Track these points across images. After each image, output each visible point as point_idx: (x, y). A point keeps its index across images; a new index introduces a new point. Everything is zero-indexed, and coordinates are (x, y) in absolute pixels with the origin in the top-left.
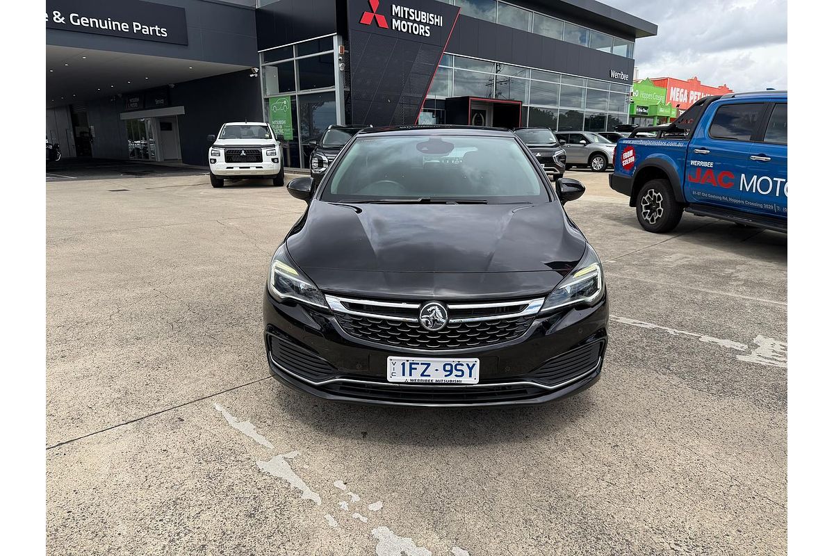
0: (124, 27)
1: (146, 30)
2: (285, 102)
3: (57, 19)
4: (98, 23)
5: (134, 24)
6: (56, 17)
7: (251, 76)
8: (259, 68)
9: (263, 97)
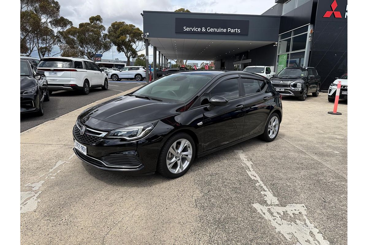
0: (225, 30)
1: (233, 31)
2: (285, 57)
3: (203, 30)
4: (216, 30)
5: (229, 29)
6: (203, 29)
7: (274, 46)
8: (278, 42)
9: (277, 55)
